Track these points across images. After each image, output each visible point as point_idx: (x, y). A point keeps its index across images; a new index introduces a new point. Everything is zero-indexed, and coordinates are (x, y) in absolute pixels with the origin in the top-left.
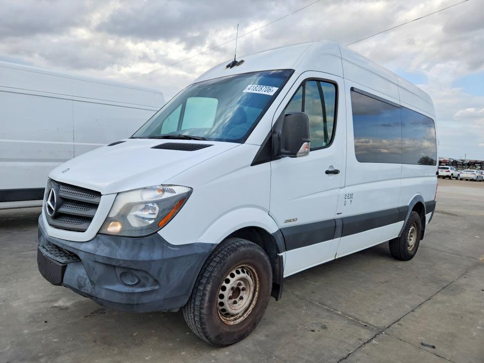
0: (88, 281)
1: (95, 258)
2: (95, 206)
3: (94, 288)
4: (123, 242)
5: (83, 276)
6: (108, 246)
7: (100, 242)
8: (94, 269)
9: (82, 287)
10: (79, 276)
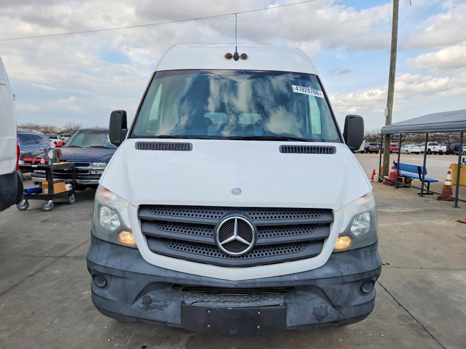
0: (330, 308)
1: (344, 280)
2: (328, 225)
3: (340, 312)
4: (362, 253)
5: (321, 307)
6: (349, 263)
7: (337, 262)
8: (341, 292)
9: (323, 318)
10: (314, 308)
